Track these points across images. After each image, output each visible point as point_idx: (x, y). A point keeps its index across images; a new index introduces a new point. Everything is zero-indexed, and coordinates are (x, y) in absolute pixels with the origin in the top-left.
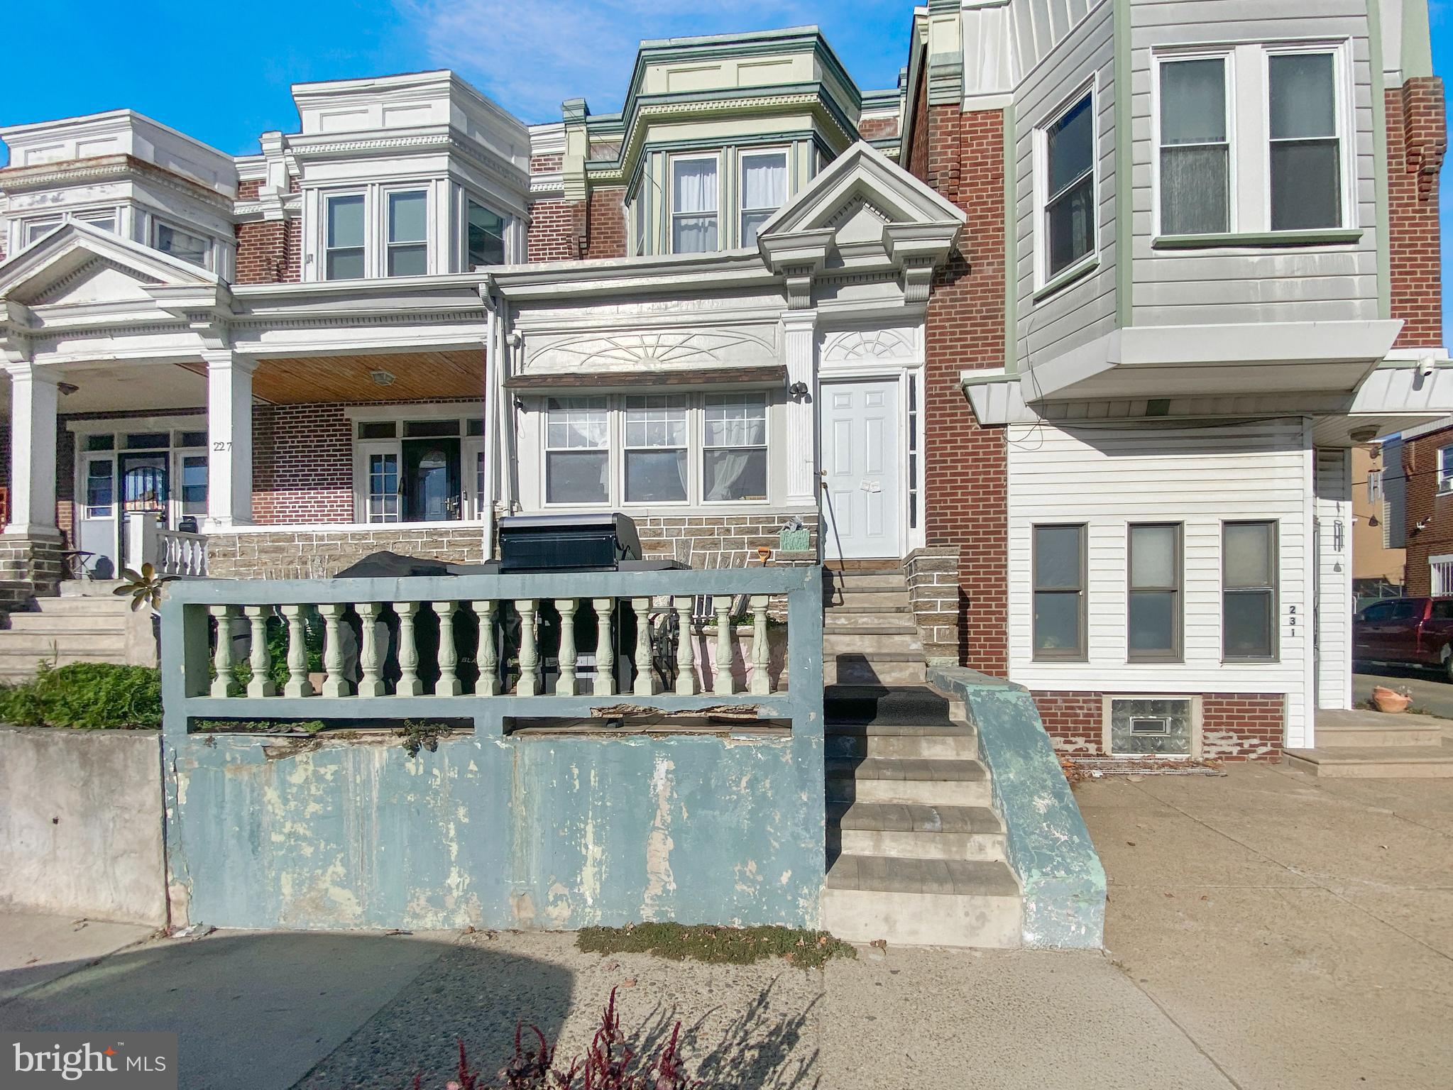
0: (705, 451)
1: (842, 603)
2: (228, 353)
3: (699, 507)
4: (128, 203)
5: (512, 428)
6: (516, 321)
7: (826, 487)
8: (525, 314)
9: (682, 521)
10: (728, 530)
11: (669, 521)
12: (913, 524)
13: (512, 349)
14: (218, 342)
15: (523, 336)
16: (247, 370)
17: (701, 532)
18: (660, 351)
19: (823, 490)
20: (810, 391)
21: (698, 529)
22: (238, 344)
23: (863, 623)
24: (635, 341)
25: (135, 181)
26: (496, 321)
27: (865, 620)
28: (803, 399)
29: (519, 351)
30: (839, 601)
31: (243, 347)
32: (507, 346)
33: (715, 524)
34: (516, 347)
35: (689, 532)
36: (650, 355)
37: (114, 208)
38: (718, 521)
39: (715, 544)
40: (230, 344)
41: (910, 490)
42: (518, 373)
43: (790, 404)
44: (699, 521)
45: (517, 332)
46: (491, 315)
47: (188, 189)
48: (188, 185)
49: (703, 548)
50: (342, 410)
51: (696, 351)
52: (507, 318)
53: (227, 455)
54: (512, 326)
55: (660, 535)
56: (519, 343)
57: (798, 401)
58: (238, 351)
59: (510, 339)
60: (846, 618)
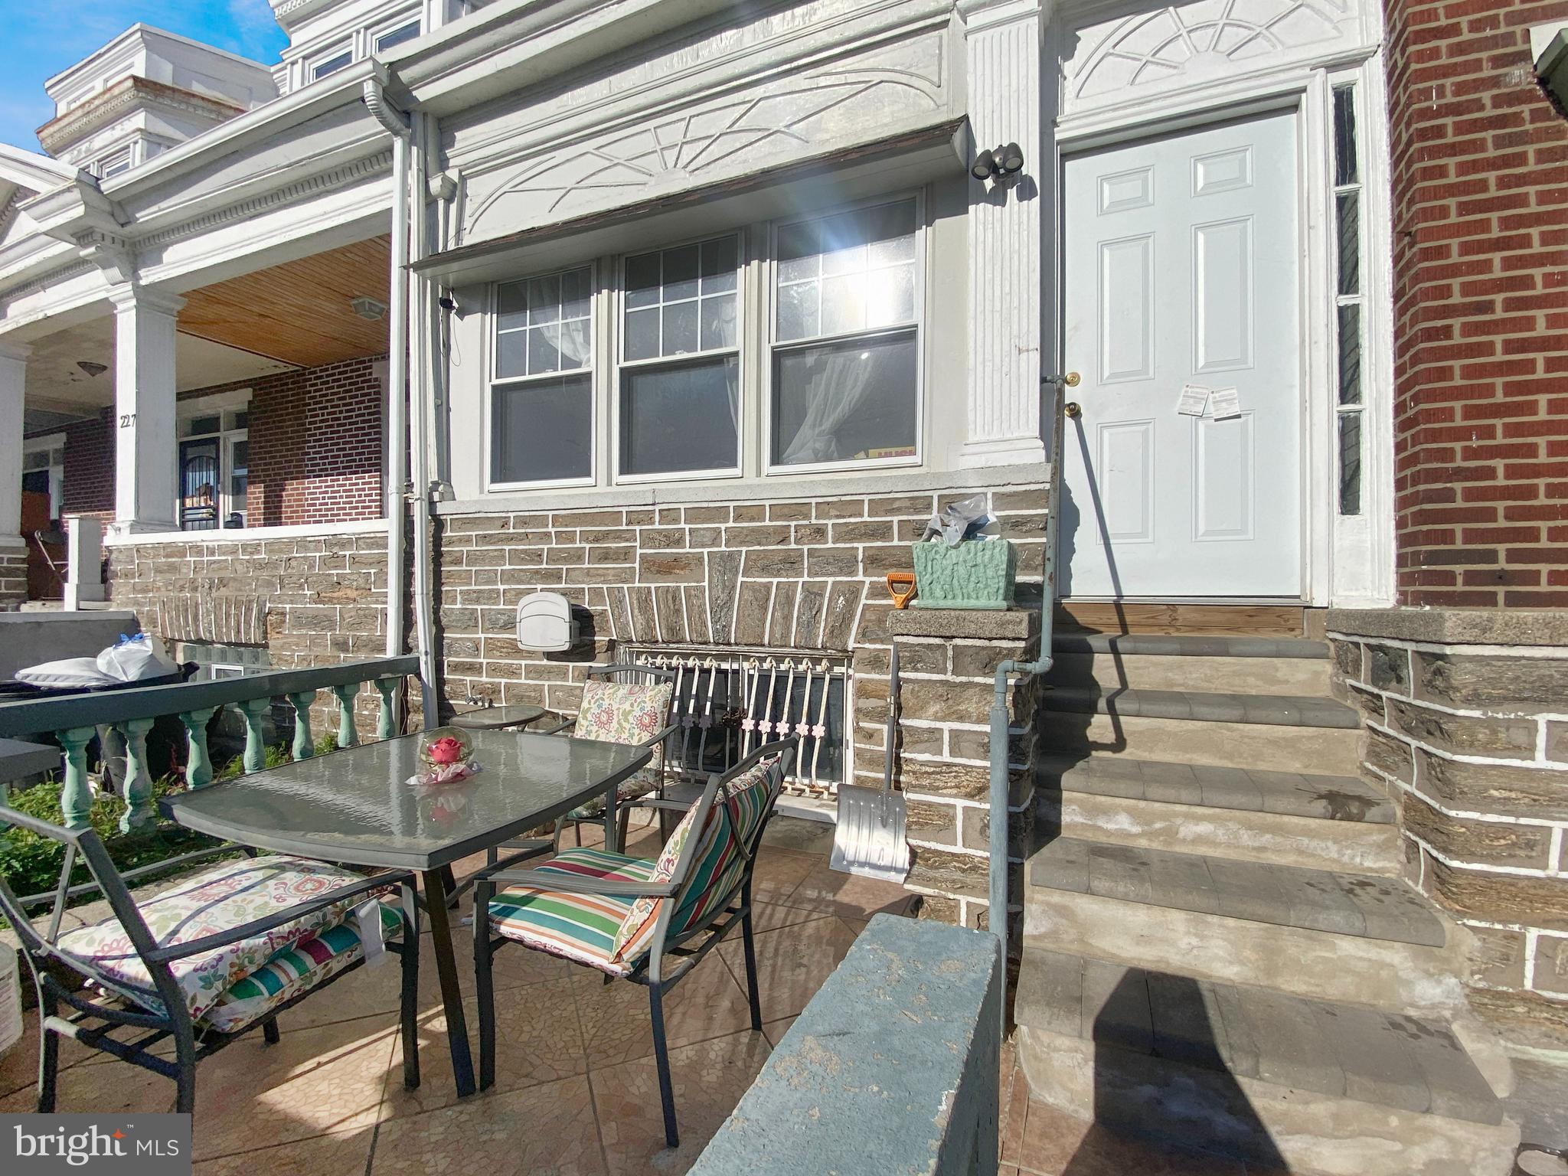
0: (777, 355)
1: (1120, 744)
2: (129, 286)
3: (763, 480)
4: (138, 136)
5: (442, 349)
6: (449, 153)
7: (1076, 413)
8: (464, 137)
9: (720, 513)
10: (820, 532)
11: (696, 514)
12: (1352, 504)
13: (441, 203)
14: (115, 273)
15: (463, 179)
16: (167, 311)
17: (759, 536)
18: (688, 152)
19: (1069, 424)
20: (1031, 168)
21: (753, 530)
22: (142, 272)
23: (1198, 840)
24: (646, 142)
26: (408, 161)
27: (1204, 828)
28: (1012, 193)
29: (453, 207)
30: (1110, 737)
31: (149, 276)
32: (430, 202)
33: (790, 517)
34: (449, 201)
35: (735, 537)
36: (671, 164)
38: (798, 510)
39: (791, 563)
40: (132, 273)
41: (1337, 409)
42: (451, 246)
43: (978, 212)
44: (756, 512)
45: (453, 174)
46: (398, 144)
48: (214, 107)
49: (766, 570)
51: (760, 134)
52: (431, 148)
53: (132, 431)
54: (443, 164)
55: (679, 542)
56: (455, 192)
57: (998, 198)
58: (143, 282)
59: (435, 184)
60: (1131, 812)
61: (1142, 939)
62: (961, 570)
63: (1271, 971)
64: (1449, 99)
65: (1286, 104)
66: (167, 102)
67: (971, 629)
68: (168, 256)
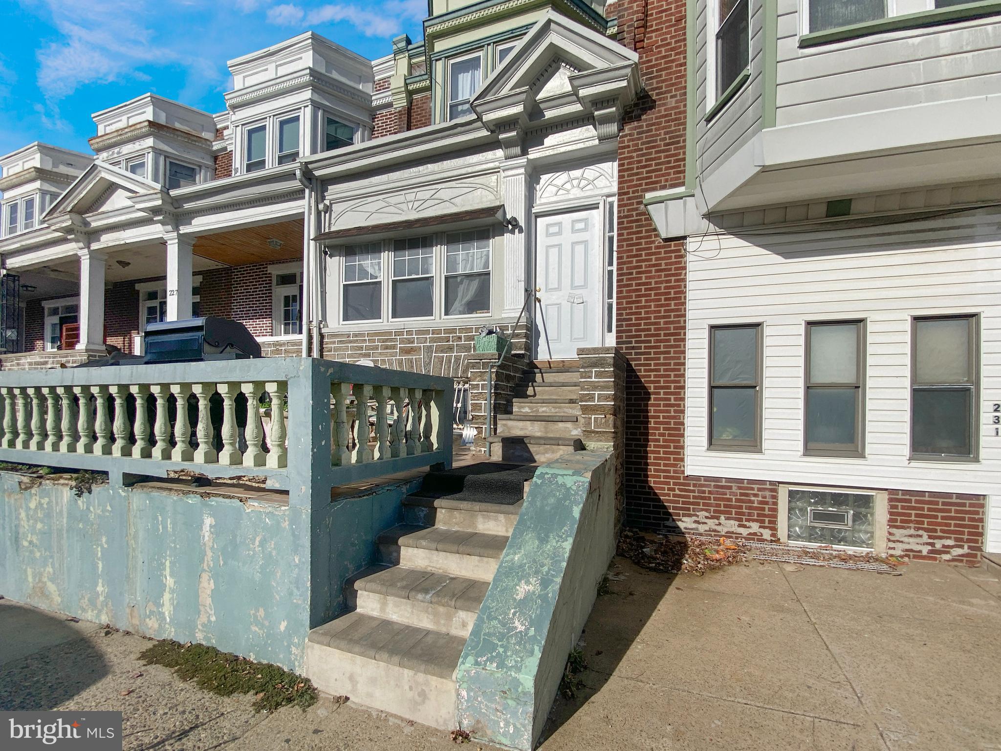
0: (447, 278)
1: (535, 395)
2: (175, 234)
3: (442, 320)
4: (150, 150)
5: (322, 270)
6: (326, 194)
7: (540, 301)
8: (331, 188)
9: (427, 332)
10: (460, 338)
11: (419, 332)
12: (610, 330)
13: (323, 213)
14: (169, 228)
15: (331, 204)
16: (189, 244)
17: (440, 339)
18: (417, 204)
19: (538, 304)
20: (522, 223)
21: (438, 337)
22: (181, 228)
23: (543, 412)
24: (401, 199)
25: (156, 137)
26: (310, 196)
27: (544, 409)
28: (517, 231)
29: (327, 215)
30: (532, 393)
31: (184, 230)
32: (319, 213)
33: (450, 333)
34: (326, 213)
35: (433, 340)
36: (410, 207)
37: (144, 154)
38: (453, 331)
39: (451, 349)
40: (176, 228)
41: (607, 300)
42: (327, 231)
43: (507, 236)
44: (439, 332)
45: (327, 202)
46: (307, 191)
47: (185, 138)
48: (186, 136)
49: (442, 352)
50: (267, 267)
51: (441, 201)
52: (319, 193)
53: (175, 297)
54: (323, 198)
55: (413, 342)
56: (328, 209)
57: (513, 232)
58: (181, 232)
59: (321, 207)
60: (529, 407)
61: (522, 429)
62: (486, 343)
63: (546, 432)
64: (626, 213)
65: (595, 207)
66: (165, 133)
67: (485, 357)
68: (195, 222)
